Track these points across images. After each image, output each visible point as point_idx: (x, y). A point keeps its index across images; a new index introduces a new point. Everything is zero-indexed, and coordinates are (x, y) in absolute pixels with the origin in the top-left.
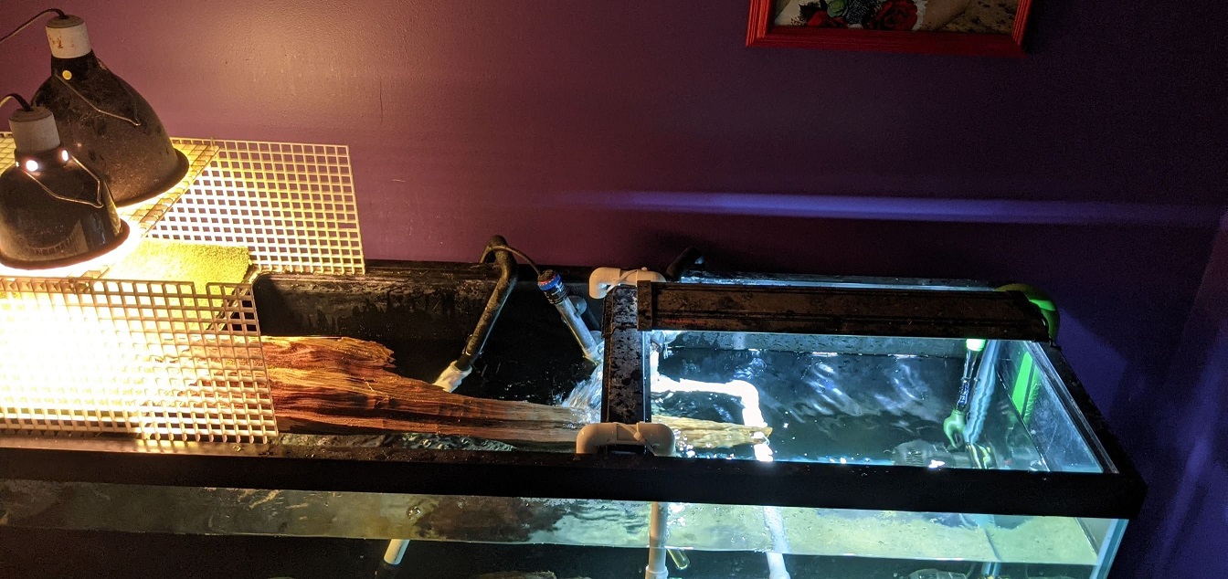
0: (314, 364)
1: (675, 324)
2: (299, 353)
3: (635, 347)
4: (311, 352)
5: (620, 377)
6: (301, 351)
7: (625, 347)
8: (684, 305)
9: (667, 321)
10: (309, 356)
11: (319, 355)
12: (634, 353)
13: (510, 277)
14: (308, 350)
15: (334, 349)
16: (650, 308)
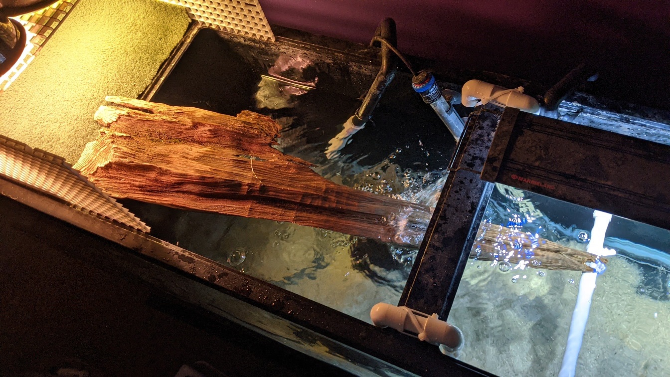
0: (211, 140)
1: (521, 182)
2: (200, 130)
3: (473, 194)
4: (209, 130)
5: (443, 234)
6: (201, 129)
7: (463, 193)
8: (540, 158)
9: (514, 177)
10: (208, 133)
11: (216, 133)
12: (469, 203)
13: (388, 73)
14: (207, 129)
15: (228, 129)
16: (501, 157)
